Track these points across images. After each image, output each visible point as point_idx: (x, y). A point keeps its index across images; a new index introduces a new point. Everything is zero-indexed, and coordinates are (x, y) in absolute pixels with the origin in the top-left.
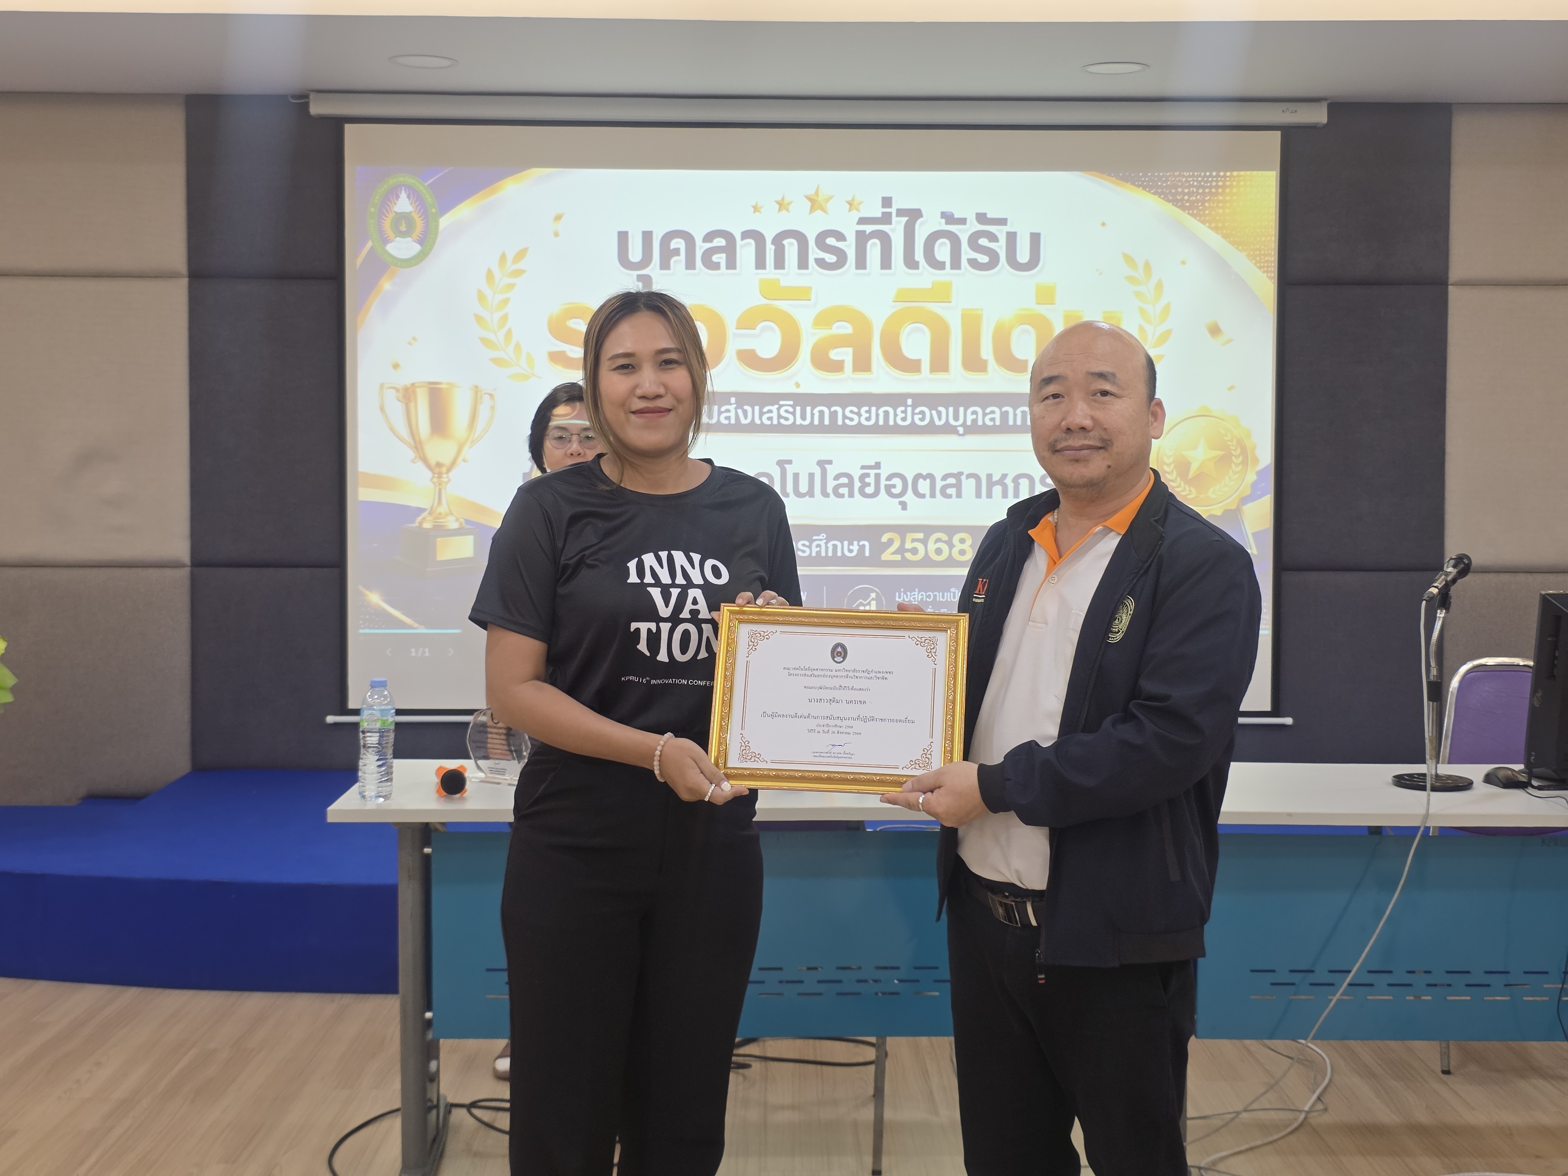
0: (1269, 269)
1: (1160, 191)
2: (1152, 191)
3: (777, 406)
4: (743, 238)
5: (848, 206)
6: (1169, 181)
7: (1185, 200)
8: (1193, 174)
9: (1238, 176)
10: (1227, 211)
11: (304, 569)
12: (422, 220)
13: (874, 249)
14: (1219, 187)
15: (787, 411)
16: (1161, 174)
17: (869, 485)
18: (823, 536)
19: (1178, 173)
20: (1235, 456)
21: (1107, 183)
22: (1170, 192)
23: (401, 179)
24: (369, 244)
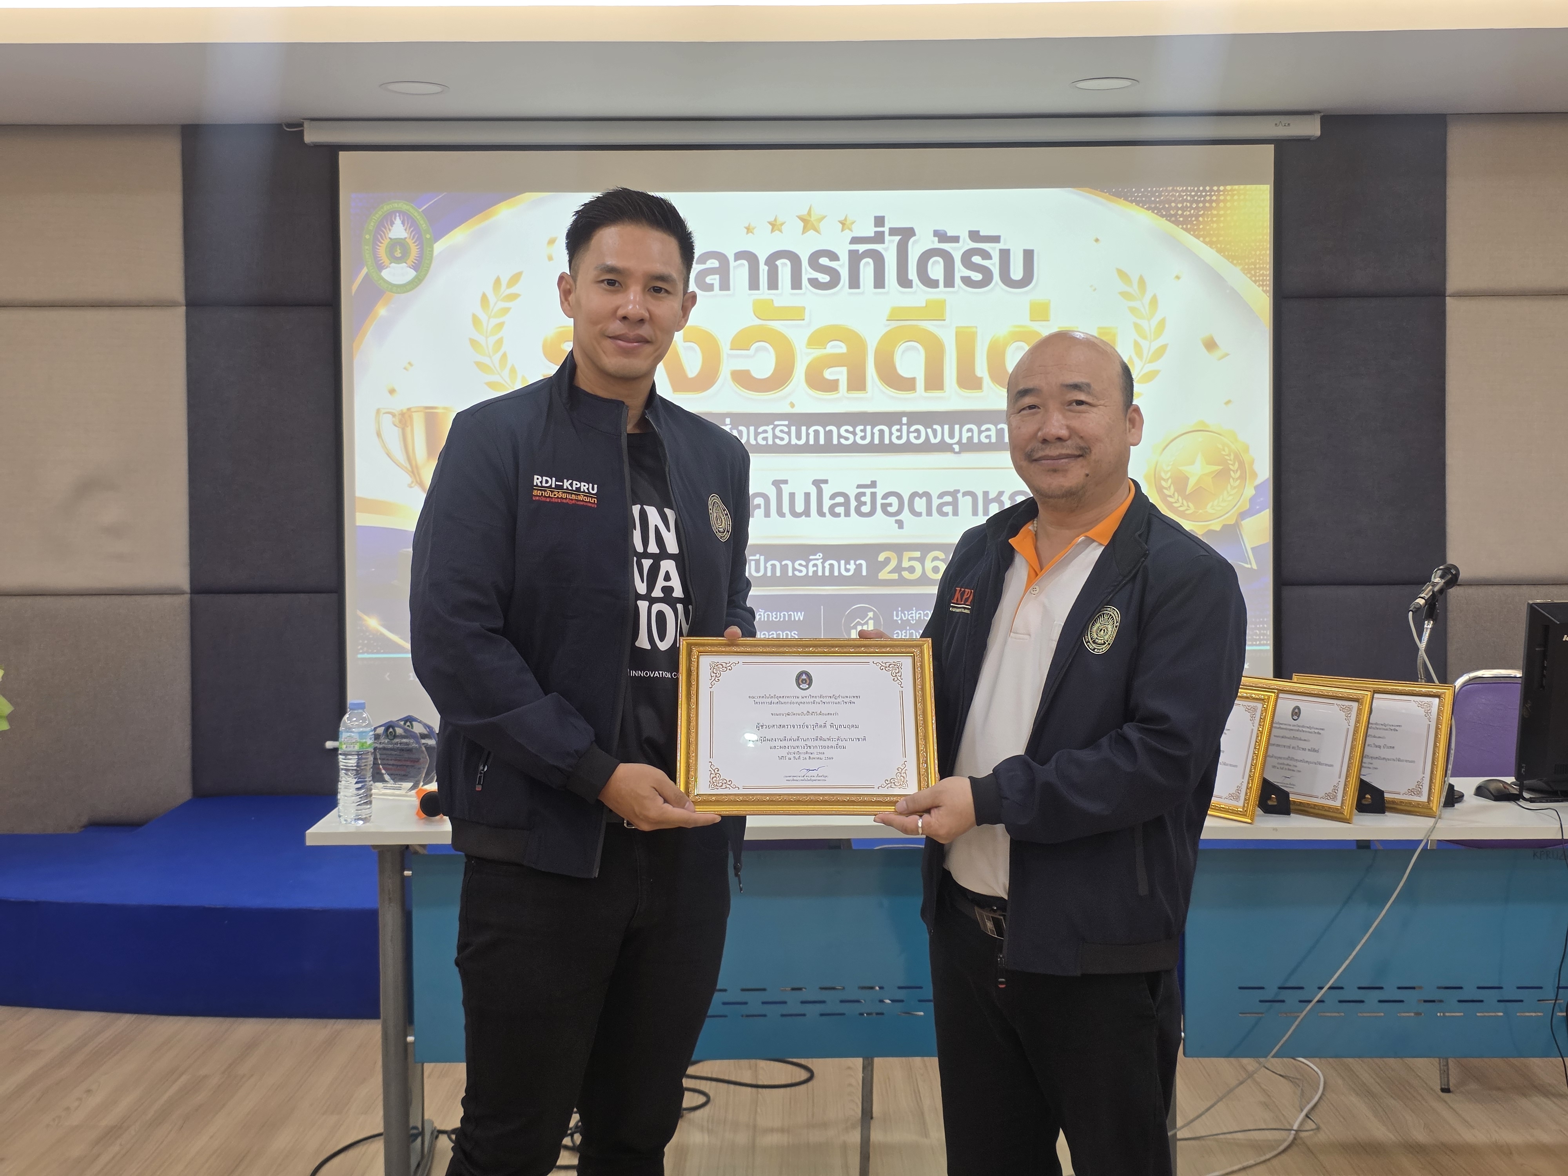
0: (1265, 283)
1: (1153, 206)
2: (1145, 207)
3: (772, 426)
4: (736, 260)
5: (841, 225)
6: (1162, 196)
7: (1178, 215)
8: (1187, 189)
9: (1231, 190)
10: (1222, 225)
11: (302, 596)
12: (417, 246)
13: (867, 269)
14: (1213, 201)
15: (782, 431)
16: (1154, 189)
17: (865, 503)
18: (820, 556)
19: (1171, 188)
20: (1233, 471)
21: (1100, 199)
22: (1164, 208)
23: (396, 205)
24: (365, 271)
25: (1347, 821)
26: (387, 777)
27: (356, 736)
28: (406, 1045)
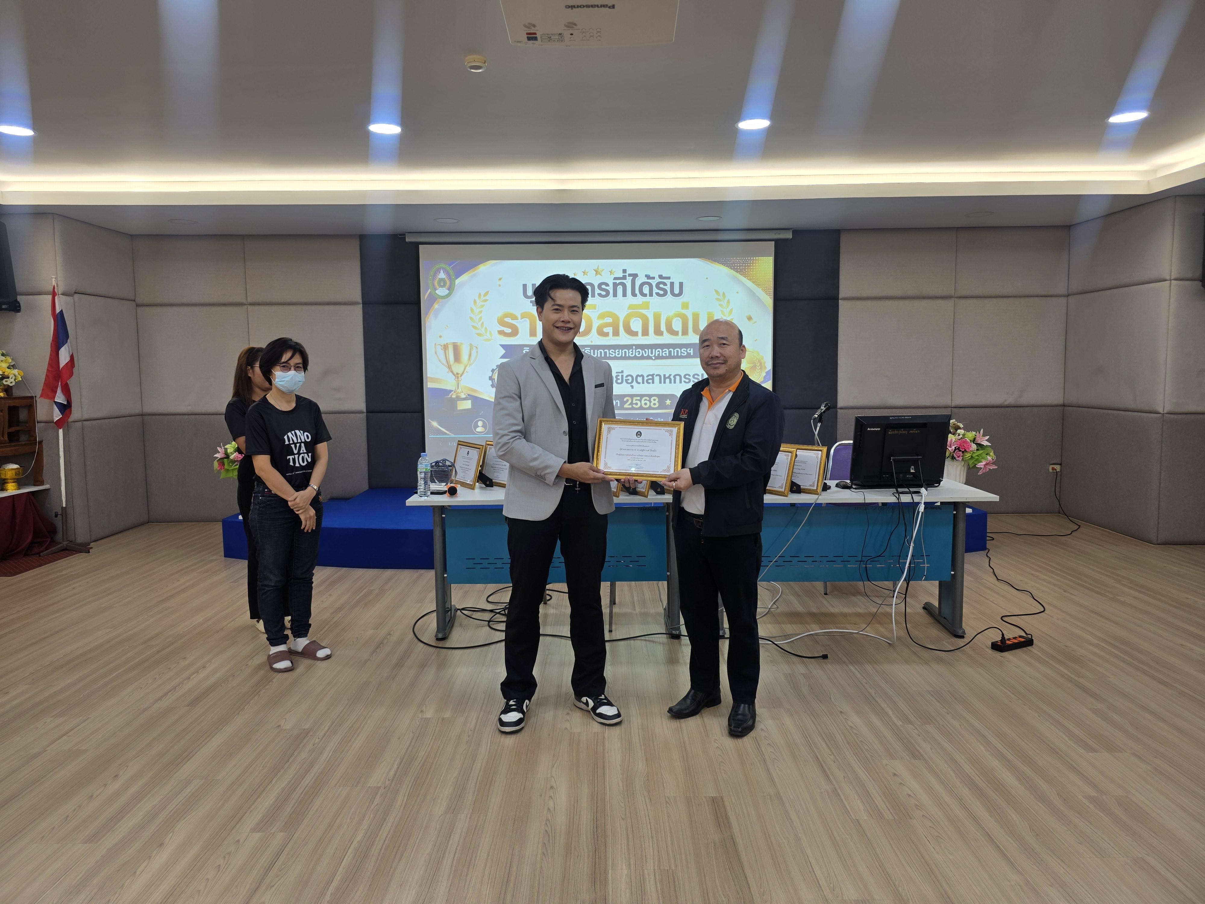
0: (770, 295)
1: (728, 265)
2: (725, 266)
5: (610, 273)
6: (732, 261)
7: (738, 269)
8: (741, 259)
9: (758, 259)
10: (754, 273)
11: (408, 414)
12: (449, 281)
13: (620, 289)
14: (752, 263)
16: (729, 259)
17: (619, 379)
19: (735, 258)
20: (758, 366)
21: (708, 262)
22: (732, 266)
23: (441, 265)
24: (429, 290)
25: (786, 496)
26: (436, 481)
27: (424, 466)
28: (444, 577)
